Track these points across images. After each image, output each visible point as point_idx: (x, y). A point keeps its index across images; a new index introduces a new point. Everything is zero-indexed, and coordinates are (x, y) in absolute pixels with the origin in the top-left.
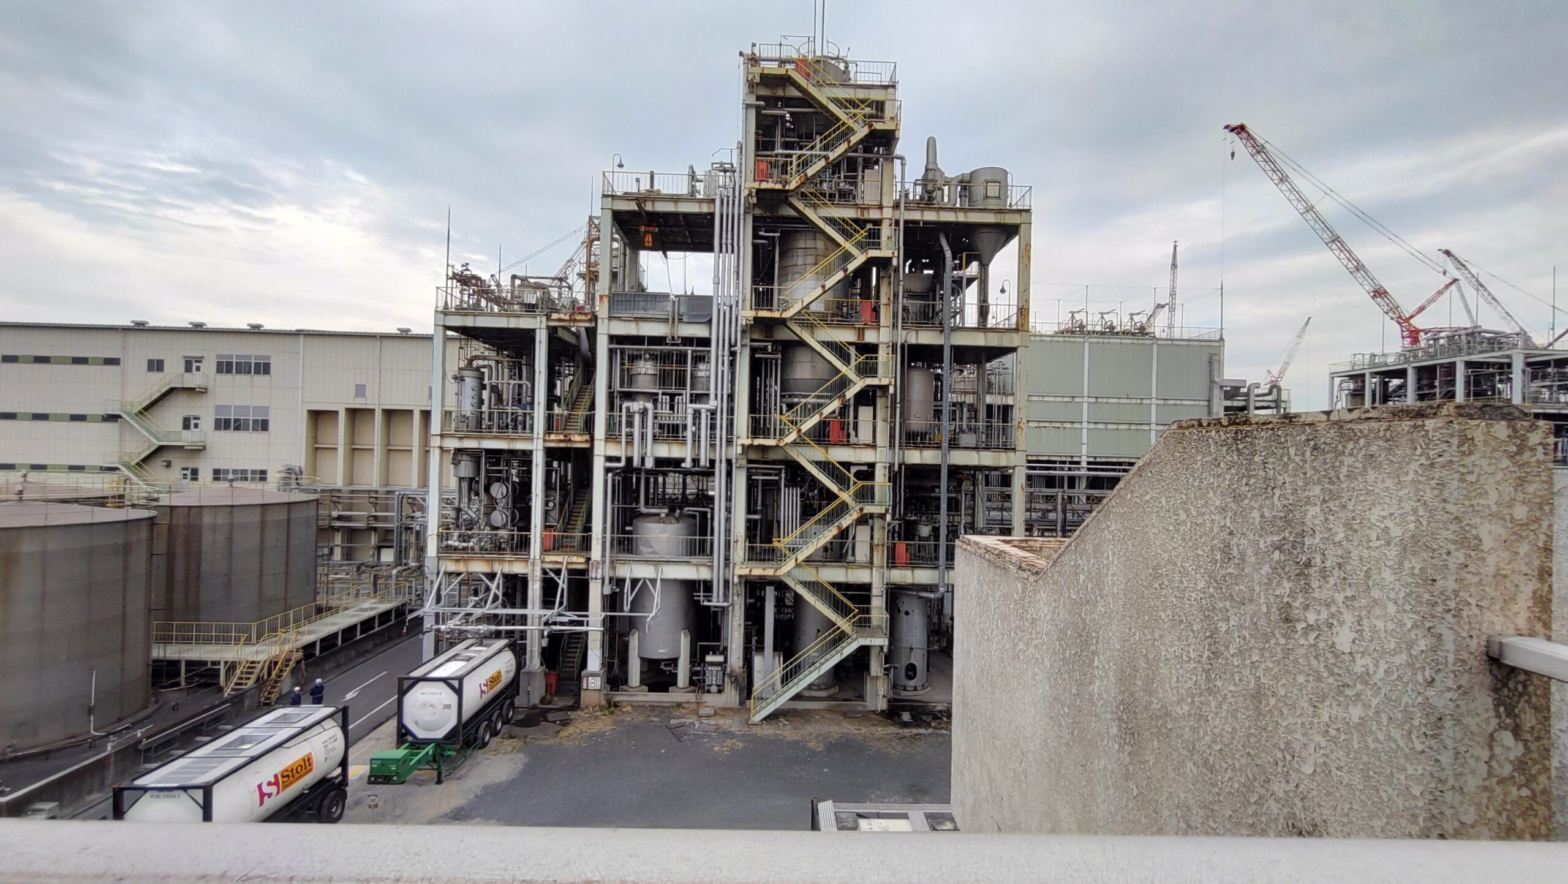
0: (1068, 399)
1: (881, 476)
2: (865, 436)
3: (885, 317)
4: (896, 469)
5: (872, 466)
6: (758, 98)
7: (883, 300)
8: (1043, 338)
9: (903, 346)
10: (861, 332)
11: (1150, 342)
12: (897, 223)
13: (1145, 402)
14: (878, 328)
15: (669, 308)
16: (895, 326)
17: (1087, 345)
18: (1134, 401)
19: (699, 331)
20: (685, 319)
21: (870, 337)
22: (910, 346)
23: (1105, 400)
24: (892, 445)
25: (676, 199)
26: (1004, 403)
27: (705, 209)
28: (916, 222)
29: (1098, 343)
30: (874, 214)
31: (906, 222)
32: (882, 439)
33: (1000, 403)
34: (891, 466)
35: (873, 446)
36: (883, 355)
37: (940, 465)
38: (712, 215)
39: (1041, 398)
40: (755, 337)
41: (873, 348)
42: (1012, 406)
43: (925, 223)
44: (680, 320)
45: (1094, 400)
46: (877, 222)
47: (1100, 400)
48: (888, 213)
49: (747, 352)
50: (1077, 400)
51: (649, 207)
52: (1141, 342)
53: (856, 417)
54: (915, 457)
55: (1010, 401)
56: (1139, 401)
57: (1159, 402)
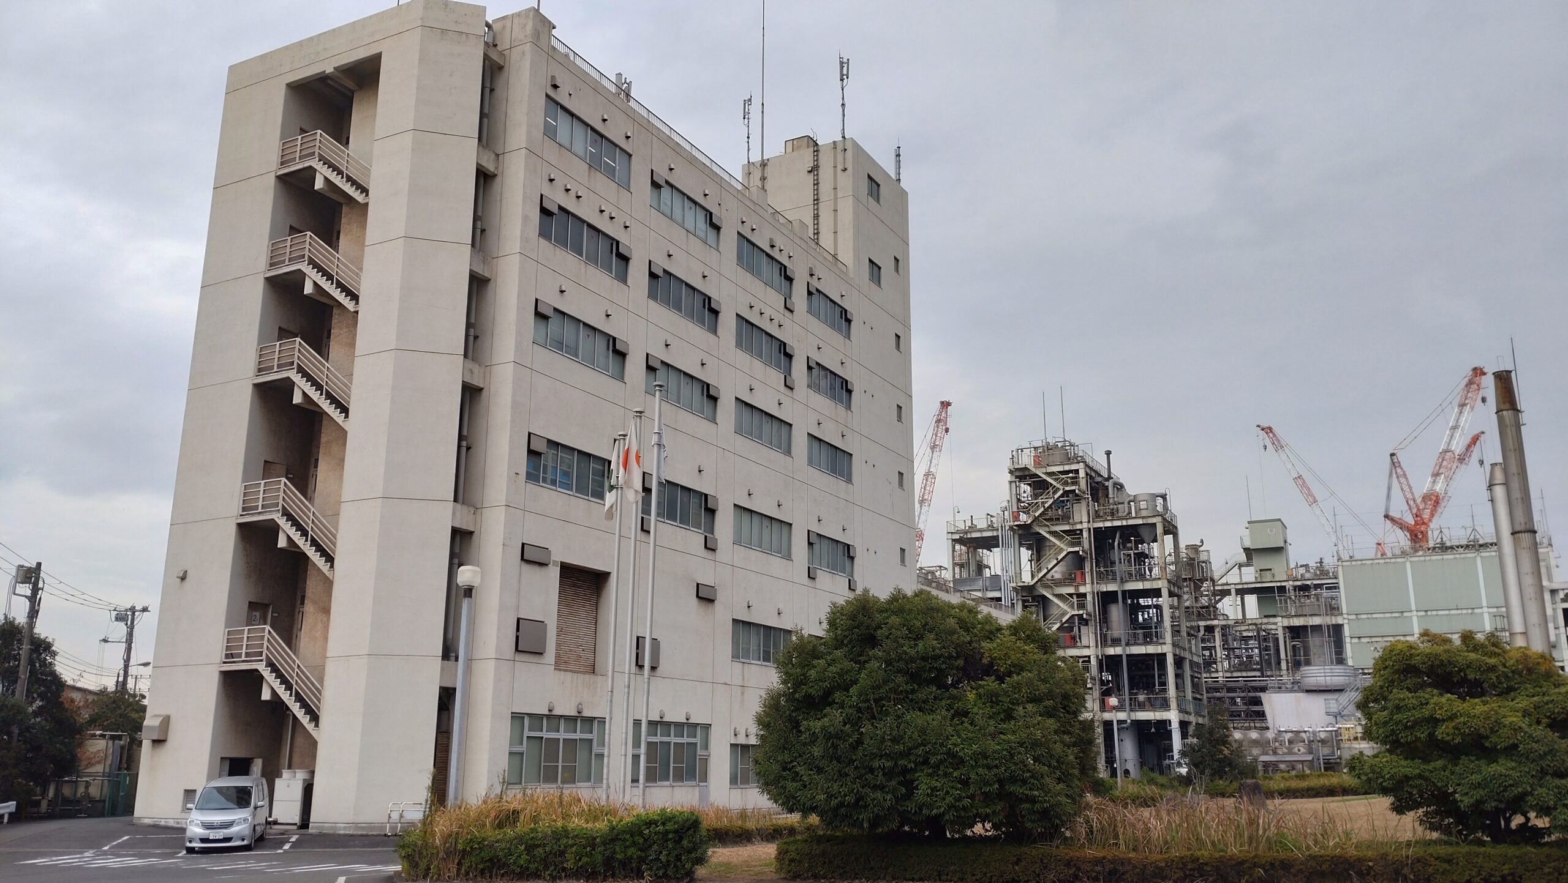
0: (1397, 615)
1: (1093, 661)
2: (1085, 642)
3: (1088, 579)
4: (1100, 657)
5: (1089, 657)
6: (1017, 477)
7: (1087, 570)
8: (1364, 562)
9: (1098, 593)
10: (1077, 587)
11: (1473, 555)
12: (1089, 529)
13: (1476, 611)
14: (1085, 584)
15: (981, 584)
16: (1092, 583)
17: (1408, 565)
18: (1464, 611)
19: (997, 594)
20: (989, 589)
21: (1082, 590)
22: (1102, 593)
23: (1434, 613)
24: (1097, 646)
25: (981, 530)
26: (1334, 623)
27: (995, 534)
28: (1102, 528)
29: (1419, 561)
30: (1079, 527)
31: (1094, 528)
32: (1092, 643)
33: (1329, 623)
34: (1097, 657)
35: (1089, 647)
36: (1089, 598)
37: (1122, 655)
38: (998, 536)
39: (1369, 616)
40: (1024, 595)
41: (1084, 595)
42: (1343, 625)
43: (1105, 528)
44: (987, 590)
45: (1423, 613)
46: (1081, 530)
47: (1429, 613)
48: (1085, 525)
49: (1020, 603)
50: (1405, 614)
51: (969, 536)
52: (1463, 556)
53: (1080, 632)
54: (1111, 651)
55: (1340, 620)
56: (1470, 611)
57: (1491, 610)
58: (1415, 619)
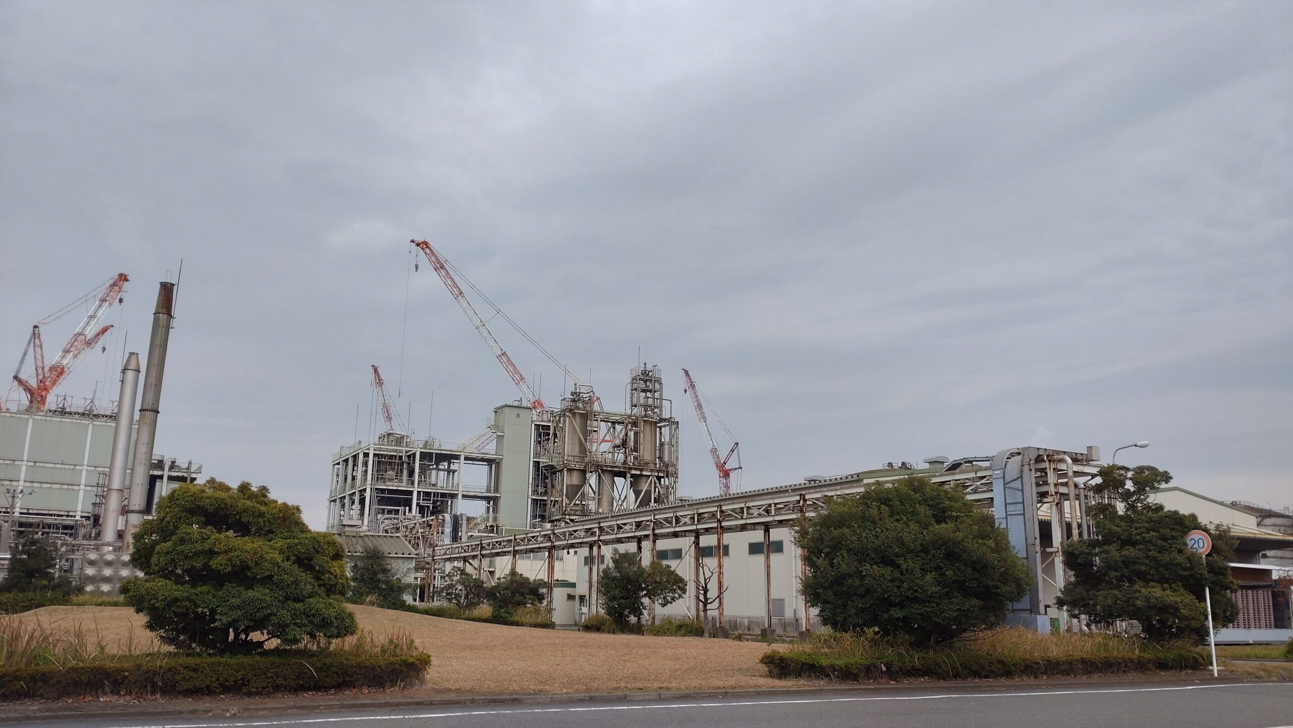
0: (9, 462)
11: (87, 422)
13: (78, 467)
17: (31, 421)
18: (68, 467)
23: (42, 465)
29: (41, 420)
45: (32, 464)
47: (38, 464)
50: (17, 463)
52: (78, 421)
56: (72, 467)
57: (89, 468)
58: (24, 468)
